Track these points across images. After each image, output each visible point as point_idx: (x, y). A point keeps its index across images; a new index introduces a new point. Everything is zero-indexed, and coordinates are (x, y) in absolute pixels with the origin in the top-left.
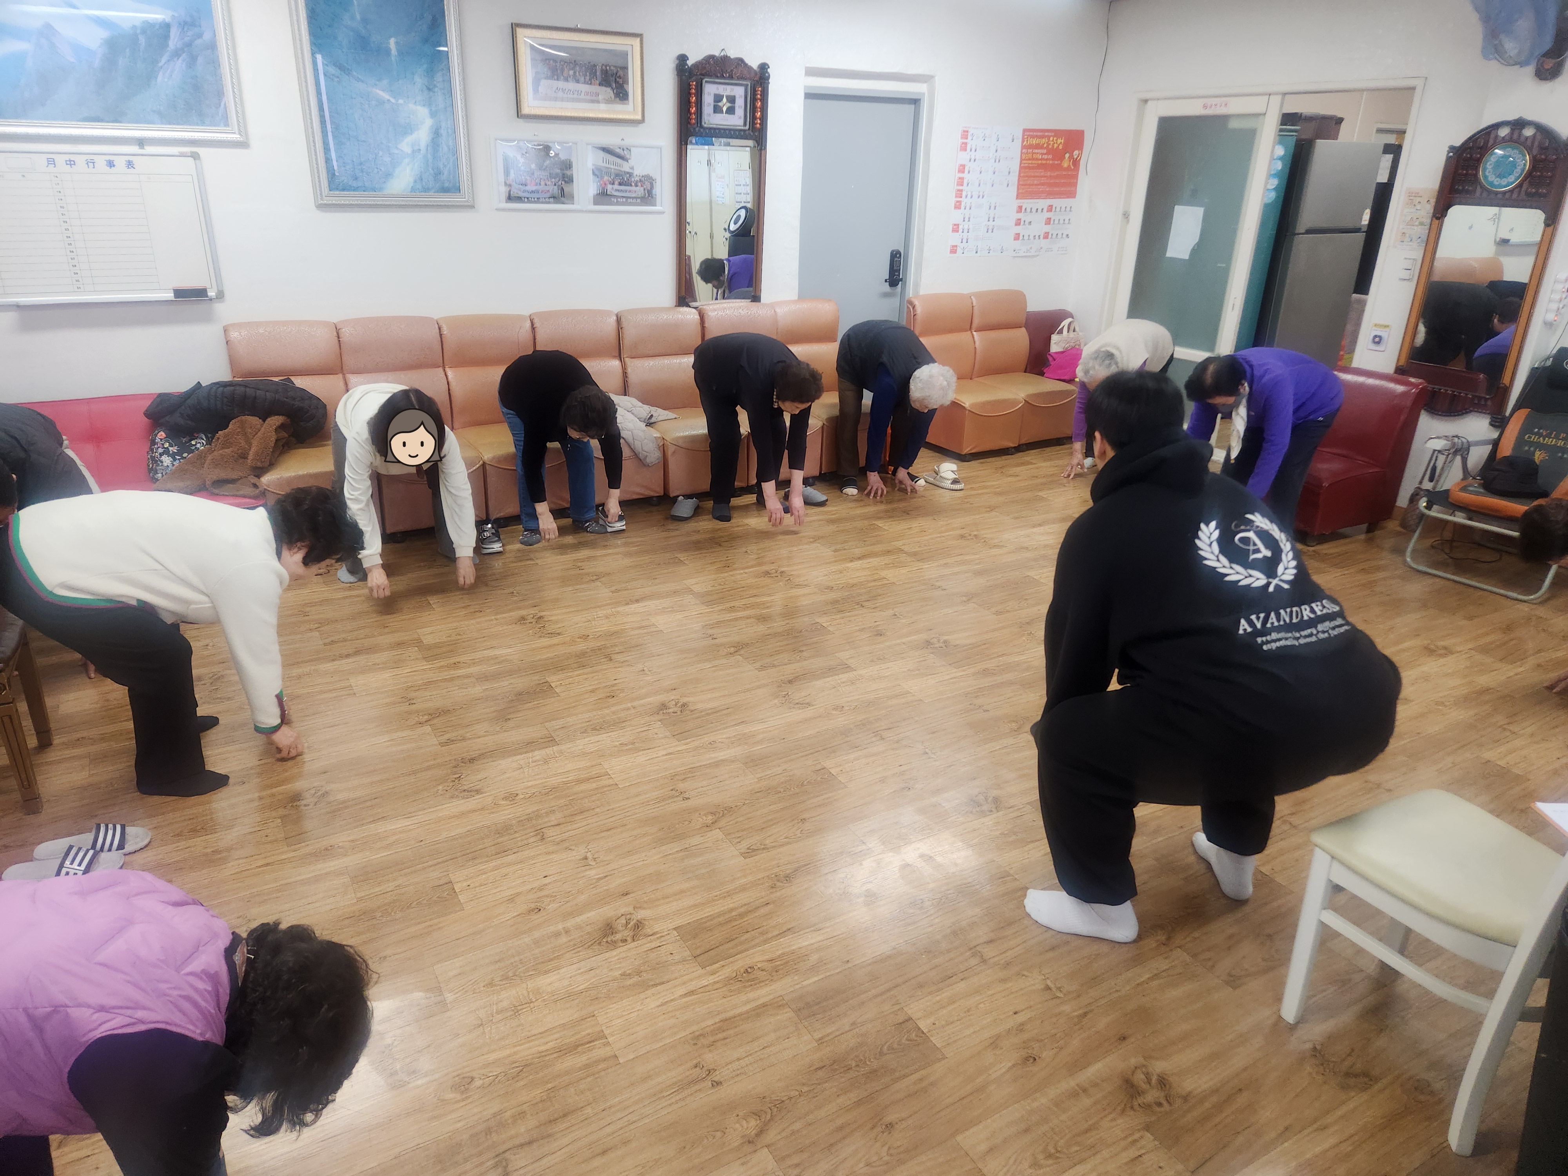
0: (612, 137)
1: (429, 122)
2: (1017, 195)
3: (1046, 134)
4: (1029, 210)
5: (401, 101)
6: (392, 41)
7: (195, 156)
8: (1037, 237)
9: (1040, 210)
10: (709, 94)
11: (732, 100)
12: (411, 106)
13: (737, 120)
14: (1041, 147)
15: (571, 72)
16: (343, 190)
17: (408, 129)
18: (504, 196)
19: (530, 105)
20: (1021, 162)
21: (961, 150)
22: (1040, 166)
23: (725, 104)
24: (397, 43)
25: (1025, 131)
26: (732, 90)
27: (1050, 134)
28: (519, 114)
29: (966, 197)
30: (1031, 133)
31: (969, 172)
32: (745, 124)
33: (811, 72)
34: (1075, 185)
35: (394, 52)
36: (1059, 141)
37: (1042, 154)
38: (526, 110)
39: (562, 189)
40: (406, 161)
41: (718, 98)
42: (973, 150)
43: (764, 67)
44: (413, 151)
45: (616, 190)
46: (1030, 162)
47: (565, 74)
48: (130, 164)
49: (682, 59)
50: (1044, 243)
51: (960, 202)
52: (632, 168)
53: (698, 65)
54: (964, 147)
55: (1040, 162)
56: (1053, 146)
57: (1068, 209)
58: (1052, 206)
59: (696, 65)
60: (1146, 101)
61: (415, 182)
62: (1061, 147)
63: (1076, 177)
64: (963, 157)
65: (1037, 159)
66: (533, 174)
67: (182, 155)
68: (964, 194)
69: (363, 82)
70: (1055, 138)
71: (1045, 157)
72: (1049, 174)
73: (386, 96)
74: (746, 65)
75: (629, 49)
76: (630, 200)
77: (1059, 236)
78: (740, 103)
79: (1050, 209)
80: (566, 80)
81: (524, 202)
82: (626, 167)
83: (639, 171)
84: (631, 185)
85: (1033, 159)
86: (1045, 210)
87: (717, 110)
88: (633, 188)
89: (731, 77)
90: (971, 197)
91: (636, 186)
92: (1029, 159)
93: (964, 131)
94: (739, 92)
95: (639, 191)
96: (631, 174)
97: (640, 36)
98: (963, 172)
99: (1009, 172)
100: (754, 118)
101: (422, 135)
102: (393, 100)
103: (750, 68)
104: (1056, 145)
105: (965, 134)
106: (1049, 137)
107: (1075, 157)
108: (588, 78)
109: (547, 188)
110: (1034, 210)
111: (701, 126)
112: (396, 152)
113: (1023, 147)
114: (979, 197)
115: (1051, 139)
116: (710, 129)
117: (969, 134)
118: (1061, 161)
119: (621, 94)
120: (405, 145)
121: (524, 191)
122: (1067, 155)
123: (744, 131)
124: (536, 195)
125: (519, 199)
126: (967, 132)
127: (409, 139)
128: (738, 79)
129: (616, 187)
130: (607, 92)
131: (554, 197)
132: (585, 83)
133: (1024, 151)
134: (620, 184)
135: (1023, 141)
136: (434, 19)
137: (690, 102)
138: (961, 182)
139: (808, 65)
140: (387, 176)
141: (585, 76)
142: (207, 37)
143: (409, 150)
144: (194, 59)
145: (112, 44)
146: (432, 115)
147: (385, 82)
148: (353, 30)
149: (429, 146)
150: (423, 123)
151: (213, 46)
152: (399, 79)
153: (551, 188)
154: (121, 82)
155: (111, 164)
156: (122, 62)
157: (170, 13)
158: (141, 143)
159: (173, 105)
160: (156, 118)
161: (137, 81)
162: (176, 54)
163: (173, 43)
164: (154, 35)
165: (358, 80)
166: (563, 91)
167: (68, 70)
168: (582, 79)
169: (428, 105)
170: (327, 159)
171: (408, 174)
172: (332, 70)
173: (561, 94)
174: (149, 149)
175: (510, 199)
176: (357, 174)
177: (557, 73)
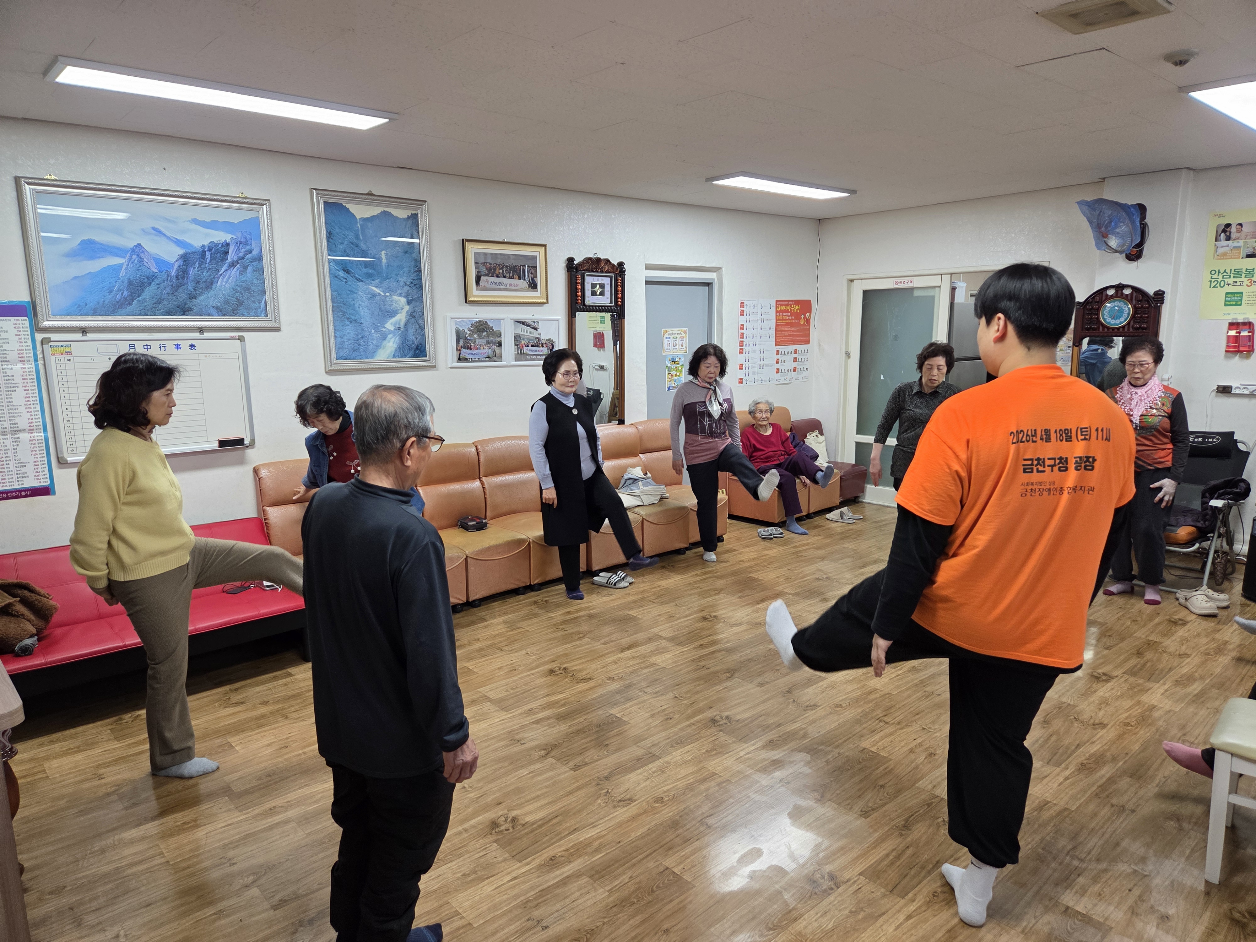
0: (525, 314)
1: (407, 308)
2: (776, 344)
3: (789, 303)
4: (783, 353)
5: (388, 294)
6: (384, 252)
7: (241, 339)
8: (789, 371)
9: (789, 353)
10: (588, 283)
11: (602, 286)
12: (395, 298)
13: (605, 300)
14: (787, 311)
15: (501, 271)
16: (346, 359)
17: (393, 313)
18: (456, 358)
19: (475, 294)
20: (776, 322)
21: (740, 315)
22: (787, 324)
23: (598, 289)
24: (386, 254)
25: (777, 301)
26: (603, 280)
27: (792, 303)
28: (466, 302)
29: (746, 346)
30: (780, 303)
31: (746, 329)
32: (611, 302)
33: (649, 267)
34: (809, 336)
35: (384, 260)
36: (797, 307)
37: (788, 316)
38: (471, 299)
39: (495, 351)
40: (390, 336)
41: (594, 285)
42: (748, 314)
43: (621, 264)
44: (395, 329)
45: (530, 350)
46: (781, 321)
47: (497, 272)
48: (192, 346)
49: (570, 260)
50: (794, 374)
51: (742, 349)
52: (540, 334)
53: (580, 264)
54: (742, 313)
55: (787, 321)
56: (794, 311)
57: (806, 351)
58: (797, 350)
59: (579, 264)
60: (852, 281)
61: (396, 350)
62: (798, 311)
63: (809, 330)
64: (742, 319)
65: (785, 320)
66: (475, 342)
67: (232, 338)
68: (744, 344)
69: (362, 281)
70: (794, 306)
71: (790, 317)
72: (793, 329)
73: (377, 291)
74: (611, 263)
75: (537, 254)
76: (539, 357)
77: (803, 369)
78: (607, 288)
79: (796, 352)
80: (497, 276)
81: (469, 362)
82: (535, 334)
83: (544, 337)
84: (538, 346)
85: (783, 320)
86: (793, 352)
87: (594, 293)
88: (541, 348)
89: (602, 272)
90: (749, 346)
91: (543, 346)
93: (742, 303)
94: (606, 281)
95: (544, 350)
96: (539, 339)
97: (545, 246)
98: (743, 330)
99: (770, 329)
100: (616, 298)
101: (401, 317)
102: (382, 294)
103: (614, 265)
105: (742, 305)
106: (791, 305)
107: (807, 317)
108: (511, 275)
109: (484, 351)
110: (786, 353)
111: (584, 305)
112: (384, 330)
113: (776, 312)
114: (753, 346)
116: (589, 306)
117: (745, 305)
118: (800, 321)
119: (533, 286)
120: (390, 325)
121: (470, 354)
122: (802, 316)
123: (611, 307)
124: (476, 356)
125: (466, 360)
126: (744, 303)
127: (393, 320)
128: (606, 272)
129: (530, 348)
130: (523, 284)
131: (489, 357)
132: (510, 278)
133: (777, 314)
134: (532, 346)
135: (776, 308)
137: (576, 289)
138: (742, 336)
139: (647, 263)
140: (378, 347)
141: (510, 273)
142: (255, 252)
143: (392, 328)
144: (245, 268)
145: (185, 259)
146: (409, 303)
147: (377, 281)
148: (357, 246)
149: (405, 325)
150: (402, 309)
151: (259, 258)
152: (387, 278)
153: (487, 351)
154: (190, 286)
155: (178, 347)
156: (192, 272)
157: (230, 236)
158: (201, 330)
159: (227, 302)
160: (214, 312)
161: (202, 285)
162: (233, 265)
163: (231, 257)
164: (217, 252)
165: (358, 280)
166: (495, 283)
167: (151, 278)
168: (508, 275)
169: (406, 296)
170: (335, 337)
171: (391, 344)
172: (342, 274)
173: (494, 286)
174: (207, 335)
175: (460, 359)
176: (356, 346)
177: (492, 271)
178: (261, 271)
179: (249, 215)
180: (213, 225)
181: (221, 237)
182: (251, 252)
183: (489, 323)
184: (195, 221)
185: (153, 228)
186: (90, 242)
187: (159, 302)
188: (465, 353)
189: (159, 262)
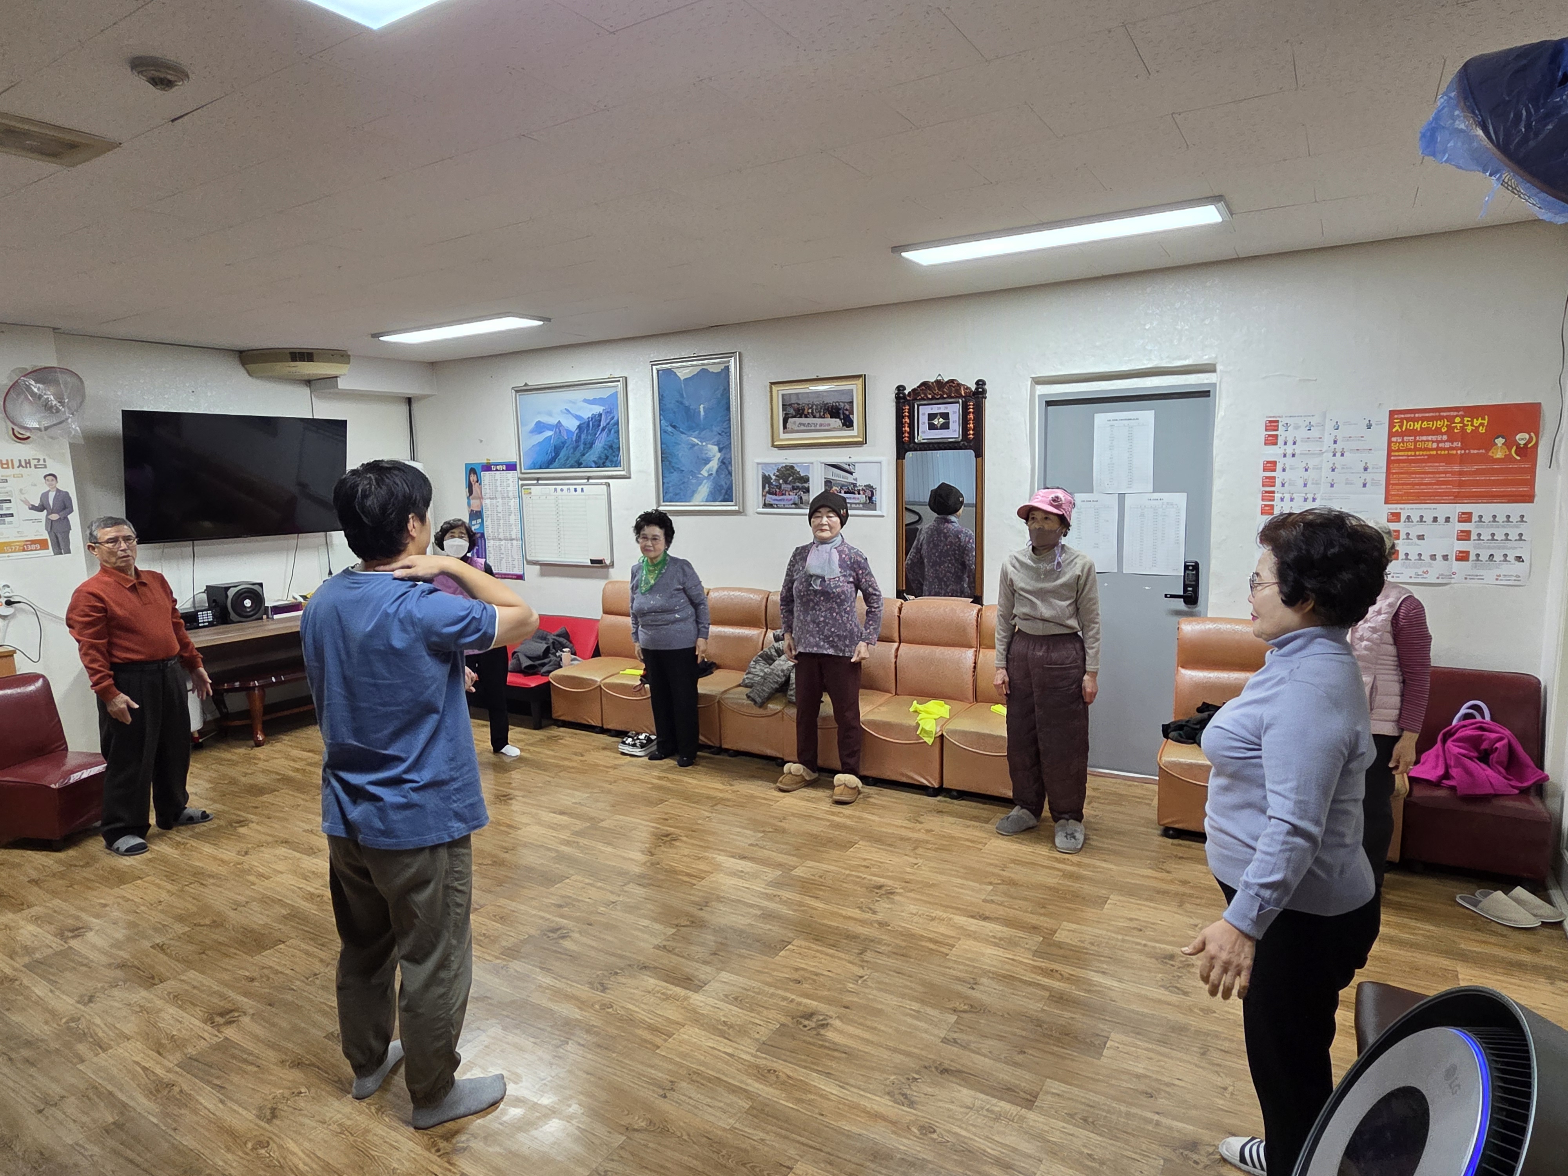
0: (838, 456)
1: (718, 455)
2: (1386, 498)
3: (1445, 414)
4: (1415, 518)
5: (704, 444)
6: (702, 406)
7: (608, 485)
8: (1439, 558)
9: (1441, 520)
12: (710, 446)
14: (1438, 431)
15: (810, 411)
17: (707, 461)
18: (761, 504)
19: (782, 438)
20: (1389, 455)
21: (1266, 444)
22: (1431, 459)
24: (704, 408)
25: (1392, 413)
26: (946, 408)
27: (1455, 413)
28: (773, 445)
29: (1282, 500)
30: (1412, 415)
31: (1284, 470)
32: (959, 437)
33: (1038, 381)
34: (1531, 483)
35: (702, 413)
36: (1476, 423)
37: (1438, 442)
38: (777, 443)
39: (801, 498)
40: (704, 482)
42: (1290, 443)
43: (980, 383)
44: (709, 475)
46: (1410, 453)
47: (806, 412)
48: (582, 489)
49: (901, 389)
50: (1457, 566)
54: (1272, 441)
55: (1434, 452)
56: (1463, 429)
57: (1515, 518)
58: (1470, 514)
59: (912, 392)
61: (708, 495)
62: (1482, 430)
63: (1532, 471)
64: (1272, 453)
65: (1426, 449)
66: (780, 488)
67: (601, 484)
68: (1277, 496)
69: (685, 434)
70: (1466, 419)
71: (1448, 445)
72: (1456, 468)
73: (696, 441)
74: (961, 384)
75: (855, 389)
77: (1498, 557)
79: (1466, 518)
80: (806, 417)
81: (774, 508)
82: (850, 479)
83: (861, 483)
85: (1416, 449)
86: (1454, 518)
88: (857, 496)
90: (1292, 500)
92: (1409, 450)
93: (1270, 422)
95: (862, 498)
96: (855, 485)
97: (864, 377)
98: (1275, 470)
99: (1366, 469)
100: (966, 430)
101: (714, 465)
102: (700, 444)
103: (965, 387)
104: (1469, 429)
105: (1272, 424)
106: (1451, 419)
107: (1522, 442)
108: (822, 414)
109: (790, 497)
110: (1428, 518)
111: (915, 443)
112: (699, 476)
113: (1391, 435)
114: (1306, 500)
115: (1458, 420)
116: (926, 444)
117: (1280, 424)
118: (1488, 449)
119: (848, 423)
120: (704, 473)
121: (775, 500)
122: (1500, 441)
123: (959, 442)
124: (782, 503)
125: (771, 506)
126: (1277, 422)
127: (707, 467)
128: (951, 397)
130: (837, 422)
131: (795, 504)
132: (820, 418)
133: (1394, 439)
135: (1391, 425)
136: (725, 389)
137: (905, 424)
138: (1270, 482)
139: (1033, 376)
140: (694, 492)
141: (820, 412)
142: (615, 419)
143: (706, 475)
144: (610, 431)
145: (579, 427)
146: (720, 450)
147: (697, 433)
148: (682, 403)
149: (717, 471)
150: (714, 456)
151: (617, 423)
152: (704, 429)
153: (793, 497)
154: (582, 447)
155: (576, 490)
156: (583, 436)
157: (602, 408)
158: (588, 478)
159: (600, 458)
160: (593, 465)
161: (588, 446)
162: (603, 430)
163: (603, 424)
164: (596, 421)
165: (683, 433)
166: (804, 425)
167: (564, 443)
168: (818, 415)
169: (718, 445)
170: (663, 483)
171: (704, 490)
172: (670, 429)
173: (802, 428)
174: (591, 481)
175: (766, 505)
176: (678, 491)
177: (800, 413)
178: (618, 432)
179: (613, 391)
180: (593, 402)
181: (598, 409)
182: (613, 418)
183: (796, 468)
184: (585, 401)
185: (566, 409)
186: (539, 423)
187: (567, 459)
188: (770, 498)
189: (568, 431)
